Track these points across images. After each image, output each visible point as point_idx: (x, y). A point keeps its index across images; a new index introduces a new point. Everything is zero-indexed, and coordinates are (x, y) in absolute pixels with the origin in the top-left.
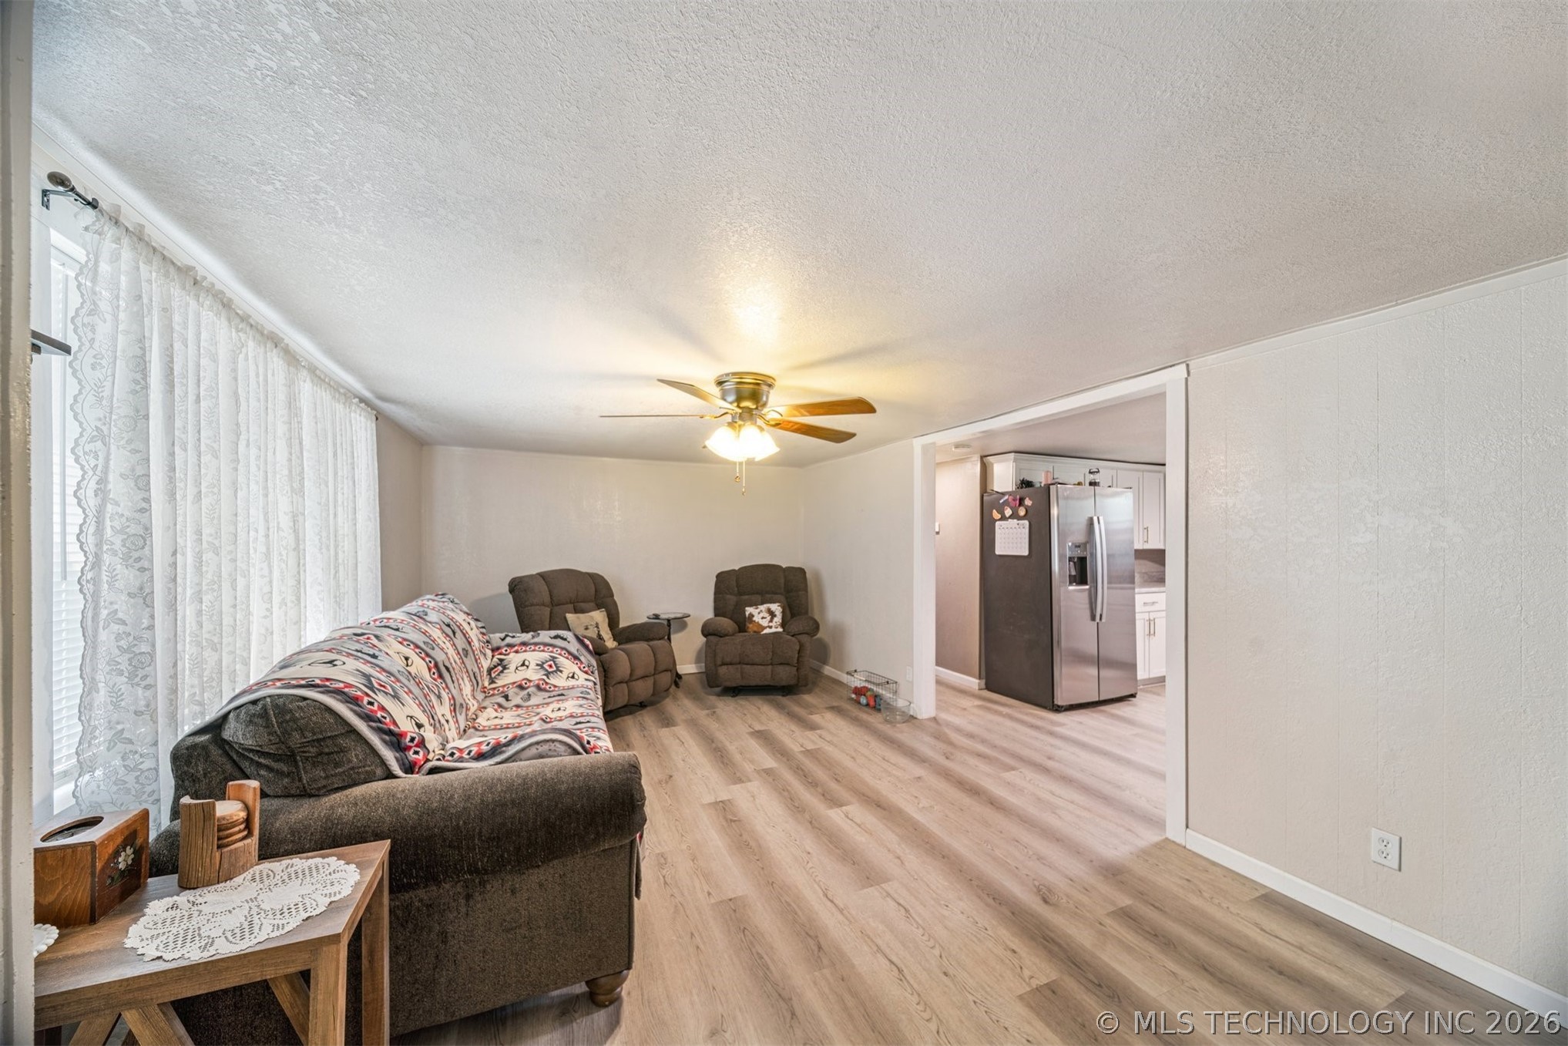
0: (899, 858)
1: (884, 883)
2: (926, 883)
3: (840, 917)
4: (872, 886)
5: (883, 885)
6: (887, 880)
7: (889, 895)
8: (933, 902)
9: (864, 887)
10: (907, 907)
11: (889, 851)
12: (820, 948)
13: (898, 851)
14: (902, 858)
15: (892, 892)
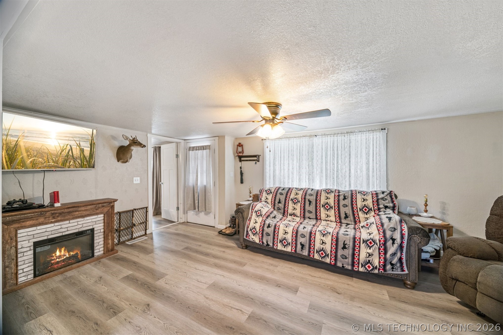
0: (207, 298)
1: (208, 286)
2: (195, 293)
3: (216, 273)
4: (212, 284)
5: (208, 285)
6: (208, 288)
7: (205, 283)
8: (191, 287)
9: (214, 282)
10: (199, 283)
11: (212, 300)
12: (216, 266)
13: (208, 301)
14: (206, 298)
15: (205, 284)
